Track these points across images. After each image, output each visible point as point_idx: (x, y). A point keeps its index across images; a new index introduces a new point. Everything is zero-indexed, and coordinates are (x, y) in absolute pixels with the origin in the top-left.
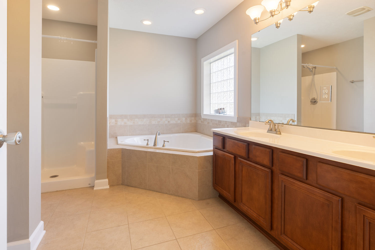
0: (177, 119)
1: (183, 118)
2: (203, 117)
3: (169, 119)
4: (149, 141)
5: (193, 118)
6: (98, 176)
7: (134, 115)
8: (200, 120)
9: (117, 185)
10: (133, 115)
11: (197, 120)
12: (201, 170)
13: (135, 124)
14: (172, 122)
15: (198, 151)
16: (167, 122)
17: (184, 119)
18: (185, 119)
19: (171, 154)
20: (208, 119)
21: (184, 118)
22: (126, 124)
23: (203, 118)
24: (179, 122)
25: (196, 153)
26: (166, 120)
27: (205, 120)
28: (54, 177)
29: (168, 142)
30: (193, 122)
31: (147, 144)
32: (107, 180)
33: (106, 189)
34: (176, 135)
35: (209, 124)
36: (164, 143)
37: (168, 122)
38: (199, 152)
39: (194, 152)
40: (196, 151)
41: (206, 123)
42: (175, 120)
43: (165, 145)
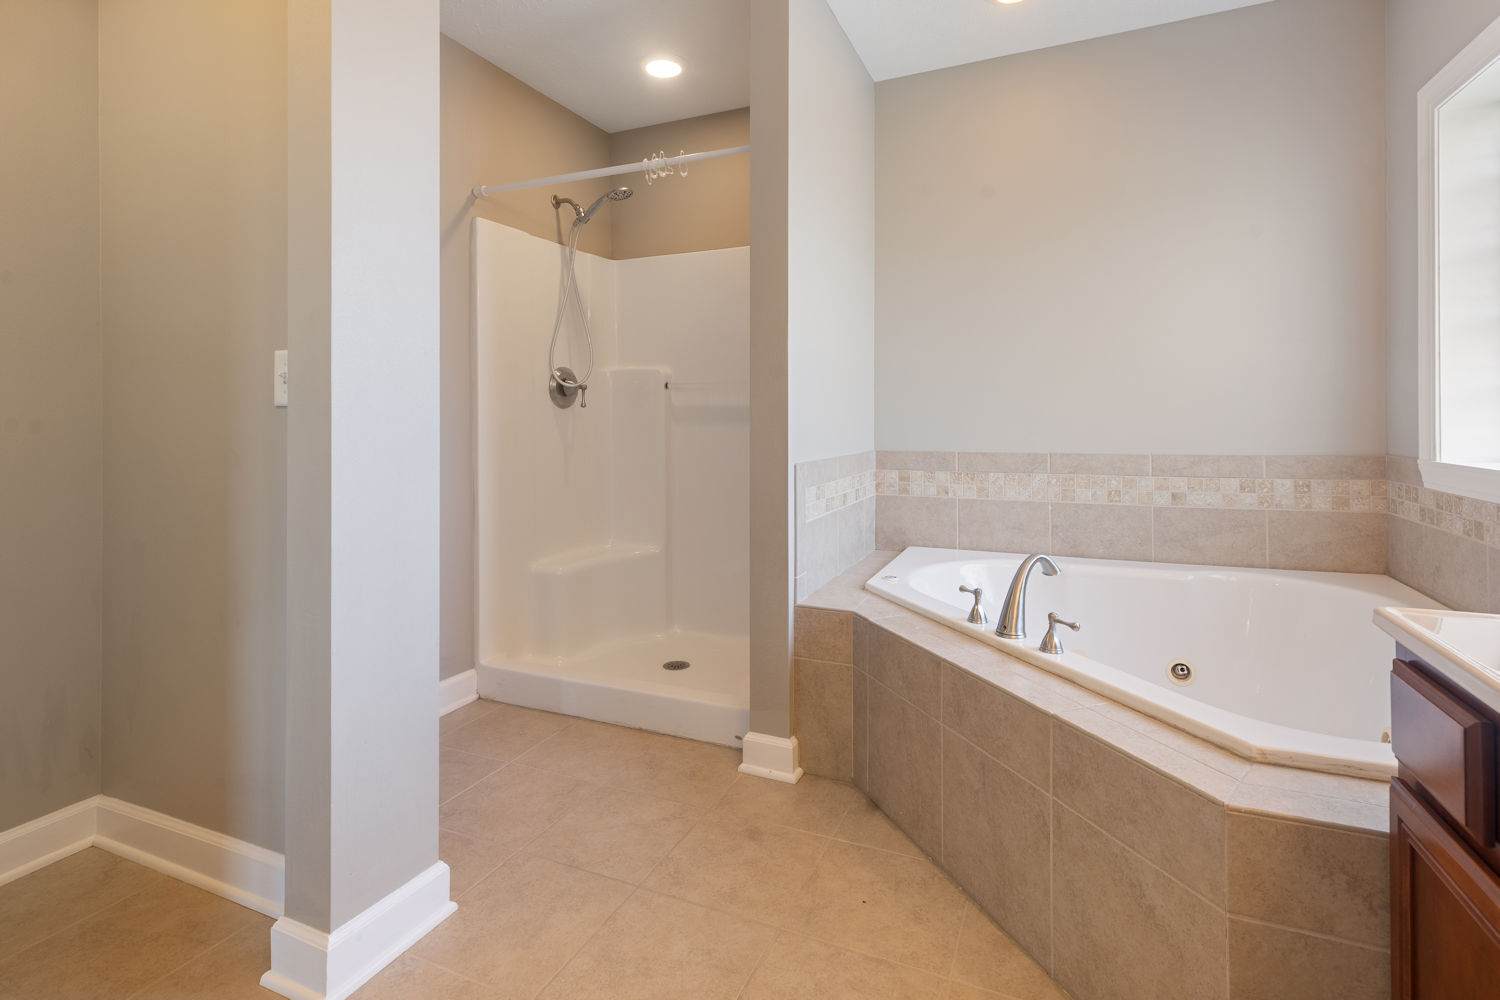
0: (1235, 483)
1: (1279, 481)
2: (1430, 482)
3: (1181, 484)
4: (983, 598)
5: (1361, 486)
6: (760, 716)
7: (984, 454)
8: (1416, 500)
9: (836, 780)
10: (977, 454)
11: (1393, 501)
12: (1258, 922)
13: (988, 496)
14: (1197, 500)
15: (1263, 753)
16: (1163, 500)
17: (1284, 487)
18: (1296, 486)
19: (1054, 717)
20: (1477, 505)
21: (1289, 483)
22: (947, 493)
23: (1434, 493)
24: (1249, 501)
25: (1249, 760)
26: (1159, 488)
27: (1451, 503)
28: (674, 668)
29: (1073, 626)
30: (1357, 507)
31: (974, 616)
32: (789, 744)
33: (780, 785)
34: (1219, 575)
35: (1482, 538)
36: (1051, 627)
37: (1174, 496)
38: (1271, 759)
39: (1227, 744)
40: (1249, 748)
41: (1458, 530)
42: (1218, 490)
43: (1056, 640)
